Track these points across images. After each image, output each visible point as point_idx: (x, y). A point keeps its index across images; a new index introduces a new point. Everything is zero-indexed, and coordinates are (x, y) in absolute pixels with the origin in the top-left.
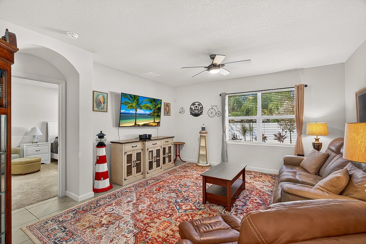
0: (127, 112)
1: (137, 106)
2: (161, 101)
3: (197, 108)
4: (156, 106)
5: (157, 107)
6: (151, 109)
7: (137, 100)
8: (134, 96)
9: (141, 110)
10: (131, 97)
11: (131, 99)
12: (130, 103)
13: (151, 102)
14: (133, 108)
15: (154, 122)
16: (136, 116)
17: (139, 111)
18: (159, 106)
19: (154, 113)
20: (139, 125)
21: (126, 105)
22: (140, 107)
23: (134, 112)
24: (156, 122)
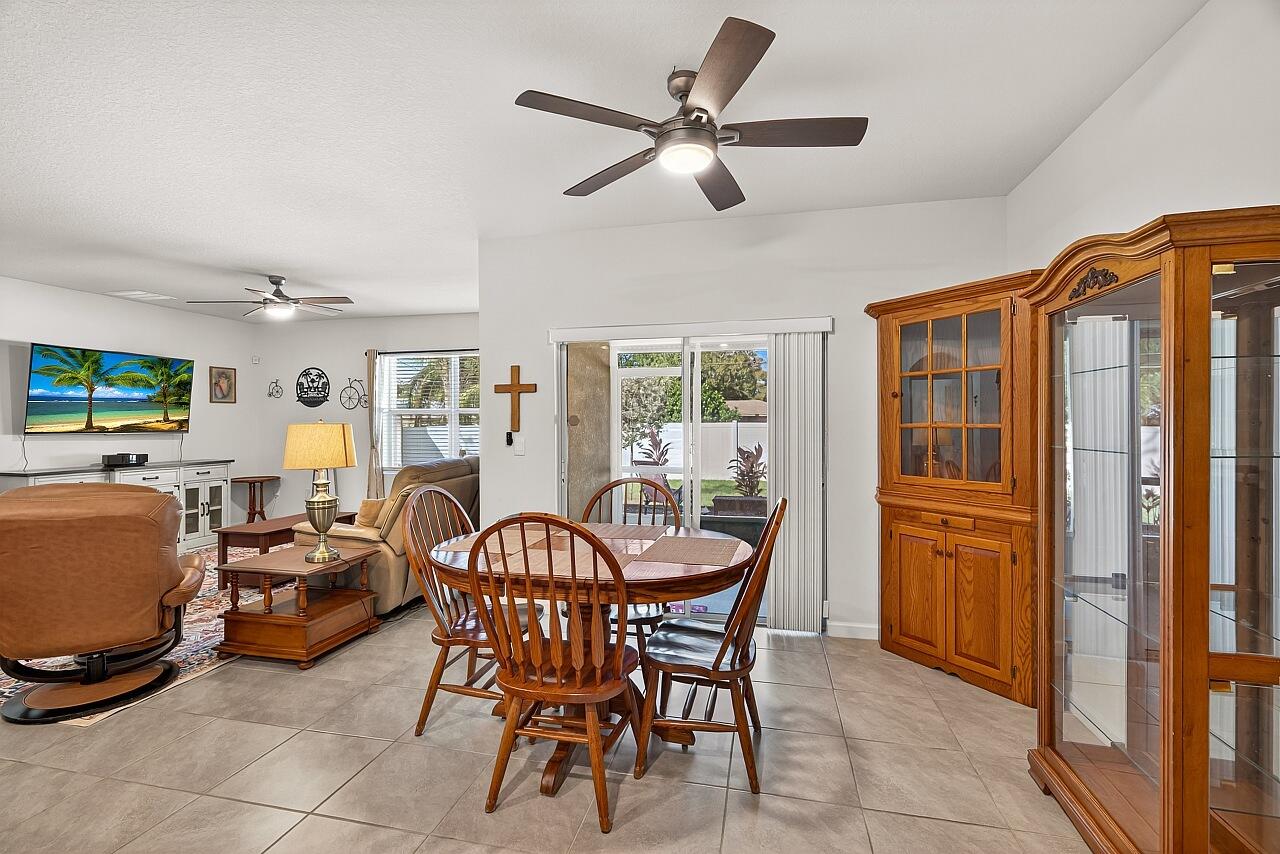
0: (57, 394)
1: (94, 379)
2: (190, 365)
3: (315, 385)
4: (170, 377)
5: (178, 379)
6: (151, 387)
7: (96, 362)
8: (84, 351)
9: (112, 389)
10: (72, 356)
11: (69, 359)
12: (65, 372)
13: (151, 368)
14: (80, 383)
15: (166, 420)
16: (91, 405)
17: (101, 391)
18: (185, 376)
19: (165, 398)
20: (103, 430)
21: (49, 375)
22: (107, 380)
23: (84, 393)
24: (173, 422)
